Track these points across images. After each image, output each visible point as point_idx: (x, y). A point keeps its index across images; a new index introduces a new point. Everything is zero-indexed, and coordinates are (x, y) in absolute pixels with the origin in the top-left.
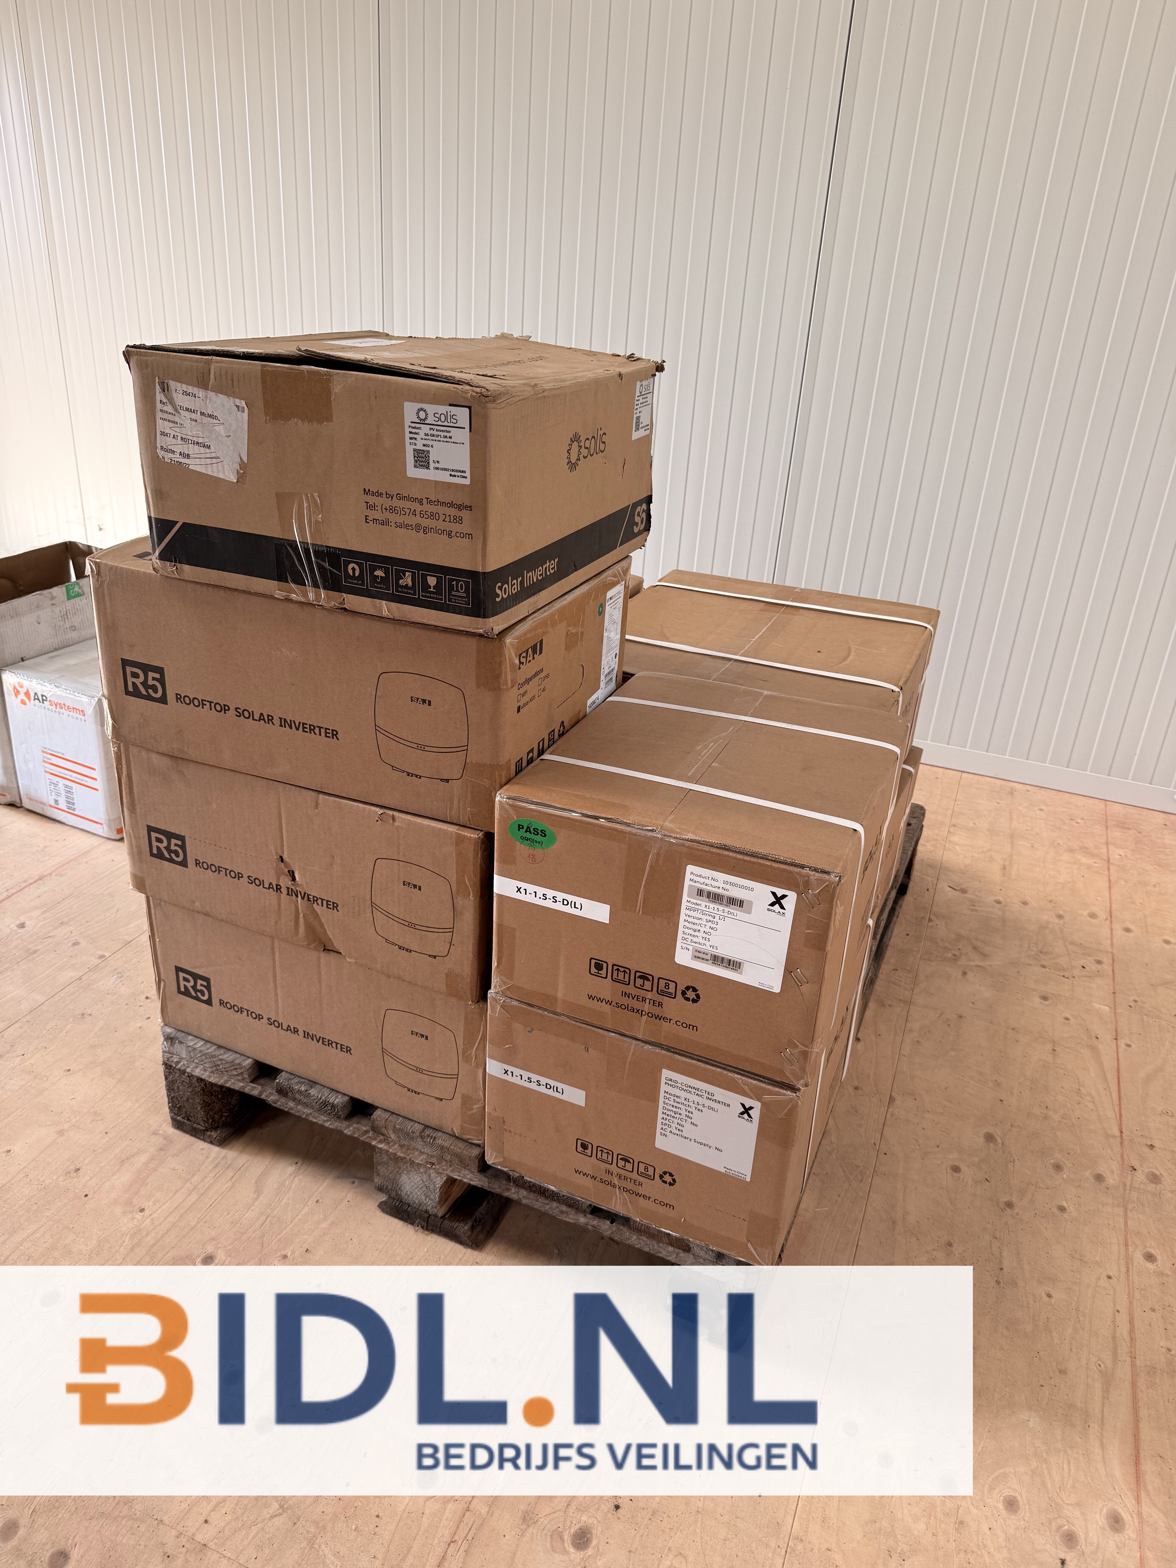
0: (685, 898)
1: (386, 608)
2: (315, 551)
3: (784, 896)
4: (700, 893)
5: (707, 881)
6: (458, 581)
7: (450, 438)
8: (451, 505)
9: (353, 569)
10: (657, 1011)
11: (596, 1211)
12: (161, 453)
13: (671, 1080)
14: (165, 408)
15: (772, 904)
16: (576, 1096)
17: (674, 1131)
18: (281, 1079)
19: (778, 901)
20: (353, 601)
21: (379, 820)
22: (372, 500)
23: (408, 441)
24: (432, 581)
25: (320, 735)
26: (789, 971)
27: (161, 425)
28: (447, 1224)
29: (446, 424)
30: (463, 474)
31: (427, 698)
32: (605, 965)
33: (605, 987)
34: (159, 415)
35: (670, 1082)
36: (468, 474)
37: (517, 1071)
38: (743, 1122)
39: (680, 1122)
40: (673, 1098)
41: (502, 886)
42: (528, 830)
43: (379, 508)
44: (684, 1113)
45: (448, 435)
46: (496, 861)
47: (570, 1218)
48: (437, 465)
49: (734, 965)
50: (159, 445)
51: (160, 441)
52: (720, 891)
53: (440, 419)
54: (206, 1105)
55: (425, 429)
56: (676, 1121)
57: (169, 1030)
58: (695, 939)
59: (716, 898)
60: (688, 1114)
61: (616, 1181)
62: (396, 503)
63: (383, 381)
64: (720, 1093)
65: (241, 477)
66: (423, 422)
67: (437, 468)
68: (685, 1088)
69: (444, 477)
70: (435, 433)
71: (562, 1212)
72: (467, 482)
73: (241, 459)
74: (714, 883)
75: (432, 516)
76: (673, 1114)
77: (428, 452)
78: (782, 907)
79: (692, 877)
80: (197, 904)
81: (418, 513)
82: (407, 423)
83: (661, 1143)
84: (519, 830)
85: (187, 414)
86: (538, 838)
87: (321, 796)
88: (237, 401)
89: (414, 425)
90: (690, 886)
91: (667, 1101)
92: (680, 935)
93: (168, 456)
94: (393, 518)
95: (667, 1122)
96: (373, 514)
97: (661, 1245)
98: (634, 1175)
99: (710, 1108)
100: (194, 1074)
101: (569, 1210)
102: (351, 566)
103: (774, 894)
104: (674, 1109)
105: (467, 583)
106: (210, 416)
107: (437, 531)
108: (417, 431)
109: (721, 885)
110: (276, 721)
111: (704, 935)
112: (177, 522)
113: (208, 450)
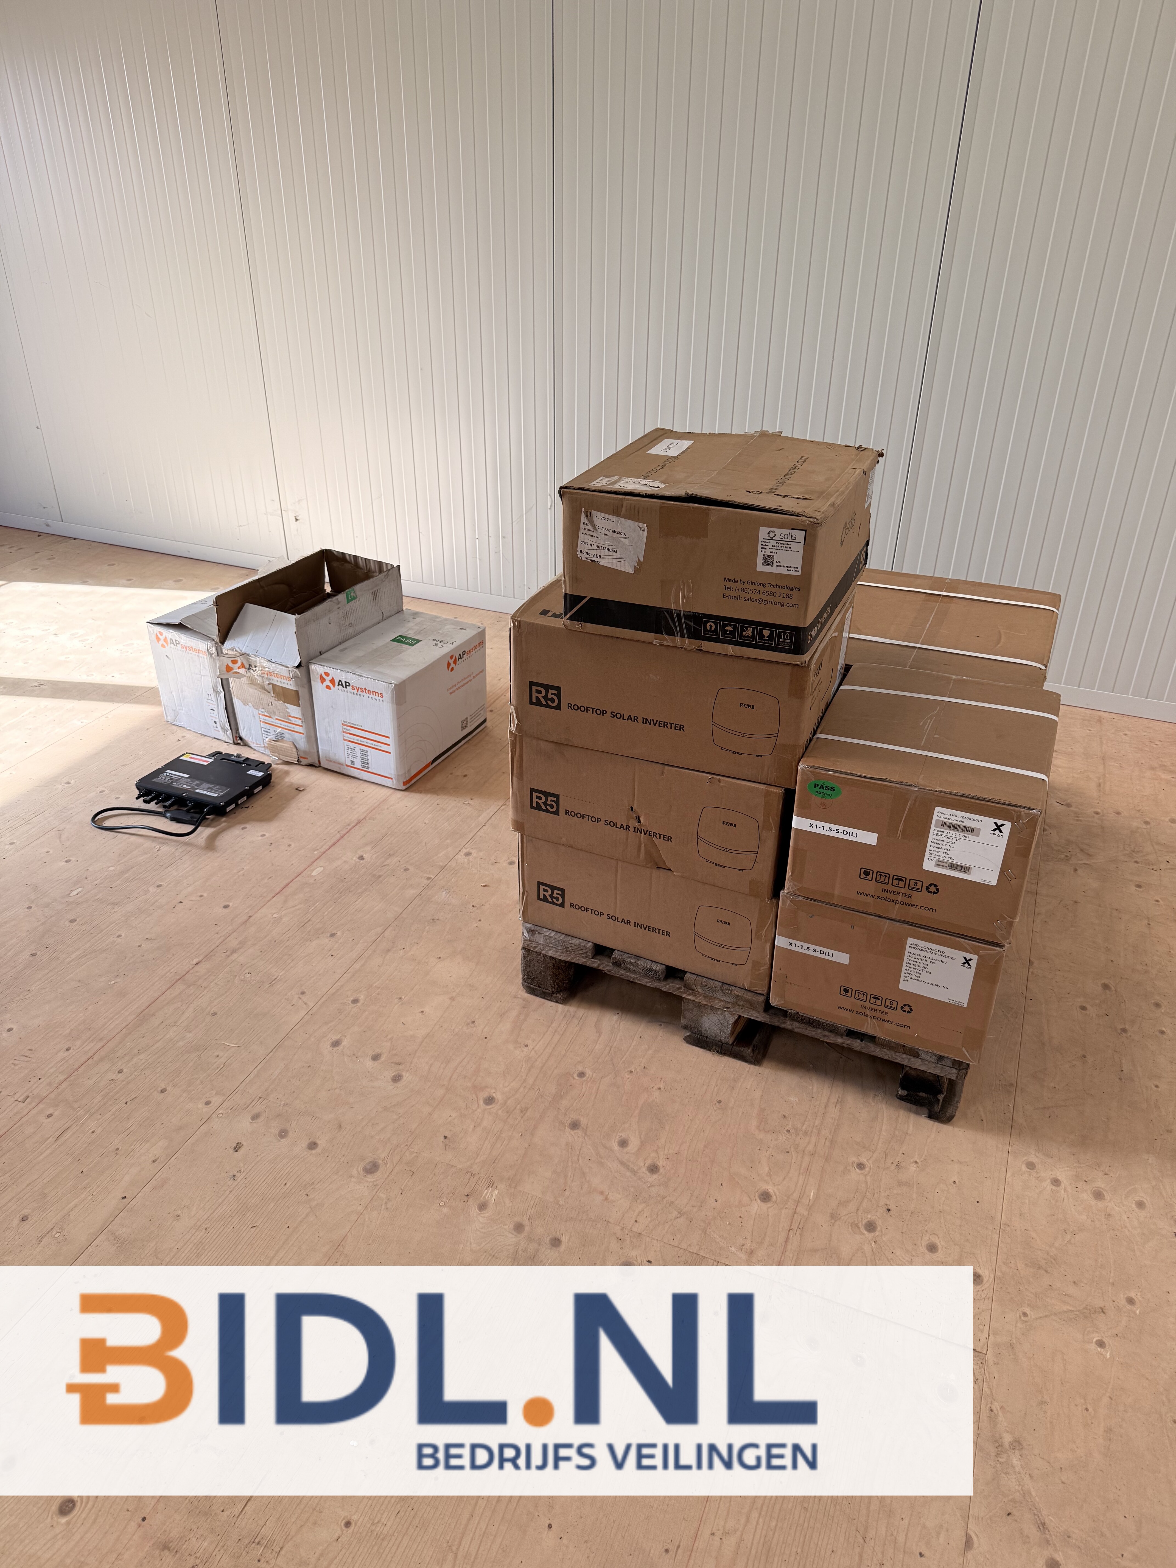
0: (933, 827)
1: (730, 649)
2: (684, 615)
3: (1002, 825)
4: (944, 824)
5: (949, 817)
6: (785, 633)
7: (790, 548)
8: (785, 587)
9: (711, 626)
10: (907, 900)
11: (851, 1034)
12: (580, 555)
13: (913, 944)
14: (587, 527)
16: (843, 958)
17: (914, 977)
18: (615, 955)
19: (998, 828)
20: (707, 645)
21: (709, 782)
22: (728, 584)
23: (760, 549)
24: (766, 633)
25: (671, 728)
26: (1002, 872)
27: (582, 537)
28: (736, 1048)
29: (788, 540)
30: (796, 569)
31: (752, 704)
32: (871, 872)
33: (870, 886)
34: (582, 531)
35: (912, 946)
36: (800, 569)
37: (799, 943)
38: (964, 969)
39: (918, 971)
40: (914, 956)
41: (797, 822)
42: (822, 787)
43: (734, 590)
44: (922, 965)
45: (789, 546)
46: (798, 807)
47: (831, 1040)
48: (778, 564)
49: (965, 869)
50: (579, 550)
51: (580, 547)
52: (958, 823)
53: (784, 537)
54: (555, 976)
55: (773, 543)
56: (915, 971)
57: (529, 926)
58: (938, 854)
59: (955, 827)
60: (924, 966)
61: (868, 1012)
62: (746, 586)
63: (746, 514)
64: (948, 951)
65: (637, 570)
66: (772, 539)
67: (778, 566)
68: (923, 949)
69: (783, 571)
70: (780, 545)
71: (825, 1036)
72: (799, 574)
73: (638, 559)
74: (954, 818)
75: (771, 594)
76: (914, 967)
77: (773, 556)
78: (1001, 832)
79: (939, 814)
80: (564, 839)
81: (761, 592)
82: (760, 539)
83: (903, 986)
84: (815, 787)
85: (603, 532)
86: (829, 792)
87: (666, 767)
88: (641, 525)
89: (765, 540)
90: (937, 820)
91: (910, 958)
92: (927, 851)
93: (584, 557)
94: (743, 595)
95: (909, 972)
96: (728, 593)
97: (897, 1054)
98: (882, 1008)
99: (941, 961)
100: (547, 954)
101: (830, 1034)
102: (709, 624)
103: (996, 824)
104: (915, 963)
105: (791, 635)
106: (620, 533)
107: (773, 603)
108: (767, 544)
109: (959, 819)
110: (640, 720)
111: (945, 851)
112: (586, 597)
113: (614, 554)
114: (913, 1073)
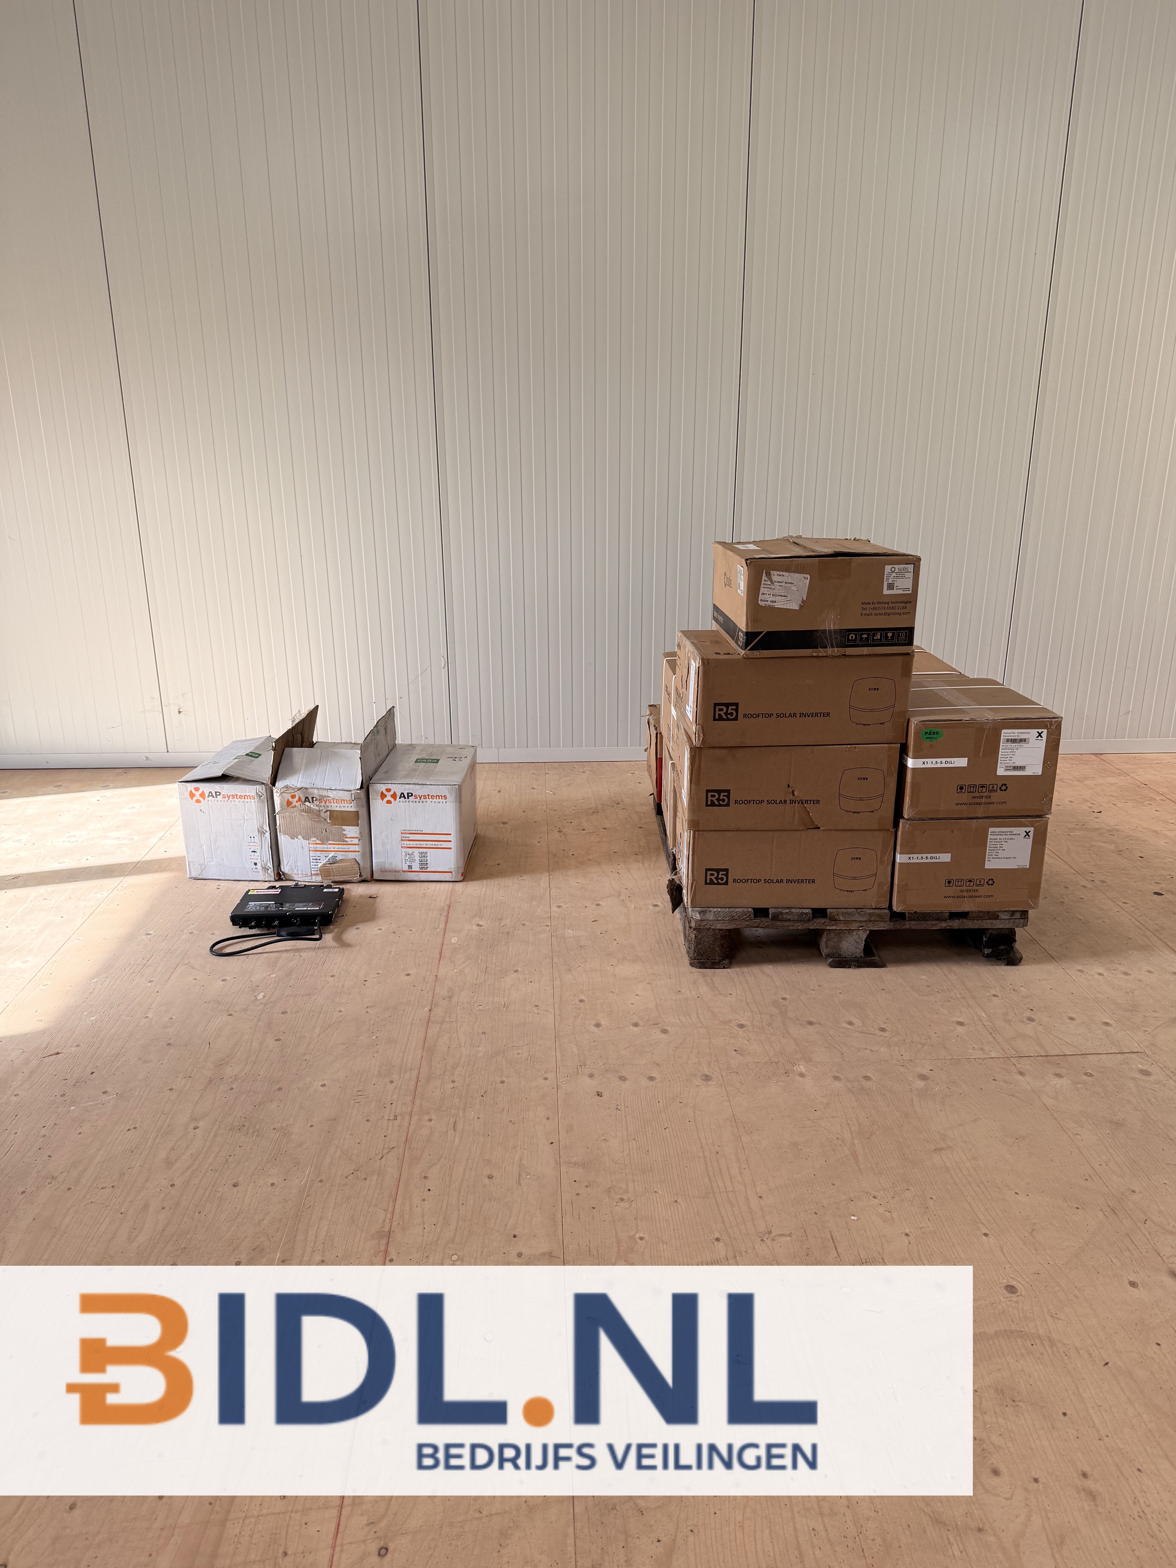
0: (1001, 744)
1: (865, 650)
2: (834, 632)
3: (1042, 732)
4: (1008, 740)
5: (1010, 735)
6: (902, 633)
8: (901, 602)
9: (852, 637)
10: (988, 800)
11: (954, 916)
12: (760, 603)
13: (993, 832)
14: (766, 583)
15: (1038, 737)
16: (946, 858)
17: (994, 857)
18: (771, 911)
19: (1040, 734)
20: (849, 651)
21: (847, 751)
22: (864, 606)
23: (885, 580)
24: (890, 635)
25: (820, 717)
26: (1043, 764)
27: (762, 590)
29: (902, 572)
30: (909, 589)
31: (877, 687)
32: (964, 786)
33: (965, 797)
34: (762, 586)
36: (911, 589)
37: (915, 856)
38: (1026, 840)
39: (997, 851)
40: (994, 840)
41: (910, 763)
42: (930, 734)
43: (867, 609)
44: (999, 846)
45: (904, 576)
46: (911, 753)
47: (938, 927)
48: (897, 588)
49: (1022, 768)
50: (760, 599)
51: (761, 597)
52: (1016, 737)
53: (900, 571)
55: (894, 575)
56: (995, 851)
57: (698, 909)
58: (1006, 762)
59: (1014, 741)
60: (1000, 846)
61: (965, 894)
62: (876, 605)
63: (876, 559)
64: (1015, 830)
65: (801, 607)
66: (893, 572)
68: (999, 834)
69: (901, 592)
70: (898, 575)
71: (933, 925)
72: (910, 592)
73: (803, 599)
74: (1013, 735)
75: (893, 608)
76: (994, 849)
77: (894, 583)
78: (1041, 737)
79: (1004, 735)
81: (886, 608)
82: (886, 573)
83: (988, 865)
84: (925, 734)
85: (778, 584)
86: (935, 736)
87: (816, 747)
88: (805, 575)
89: (889, 574)
90: (1003, 739)
91: (991, 843)
92: (999, 762)
93: (763, 603)
94: (874, 612)
95: (991, 854)
96: (864, 612)
97: (984, 921)
98: (975, 888)
99: (1011, 839)
100: (716, 928)
101: (937, 922)
102: (851, 635)
103: (1038, 732)
104: (994, 846)
105: (906, 633)
106: (791, 583)
107: (895, 614)
108: (890, 576)
109: (1016, 735)
110: (798, 715)
111: (1010, 759)
112: (763, 632)
113: (785, 598)
114: (995, 932)
